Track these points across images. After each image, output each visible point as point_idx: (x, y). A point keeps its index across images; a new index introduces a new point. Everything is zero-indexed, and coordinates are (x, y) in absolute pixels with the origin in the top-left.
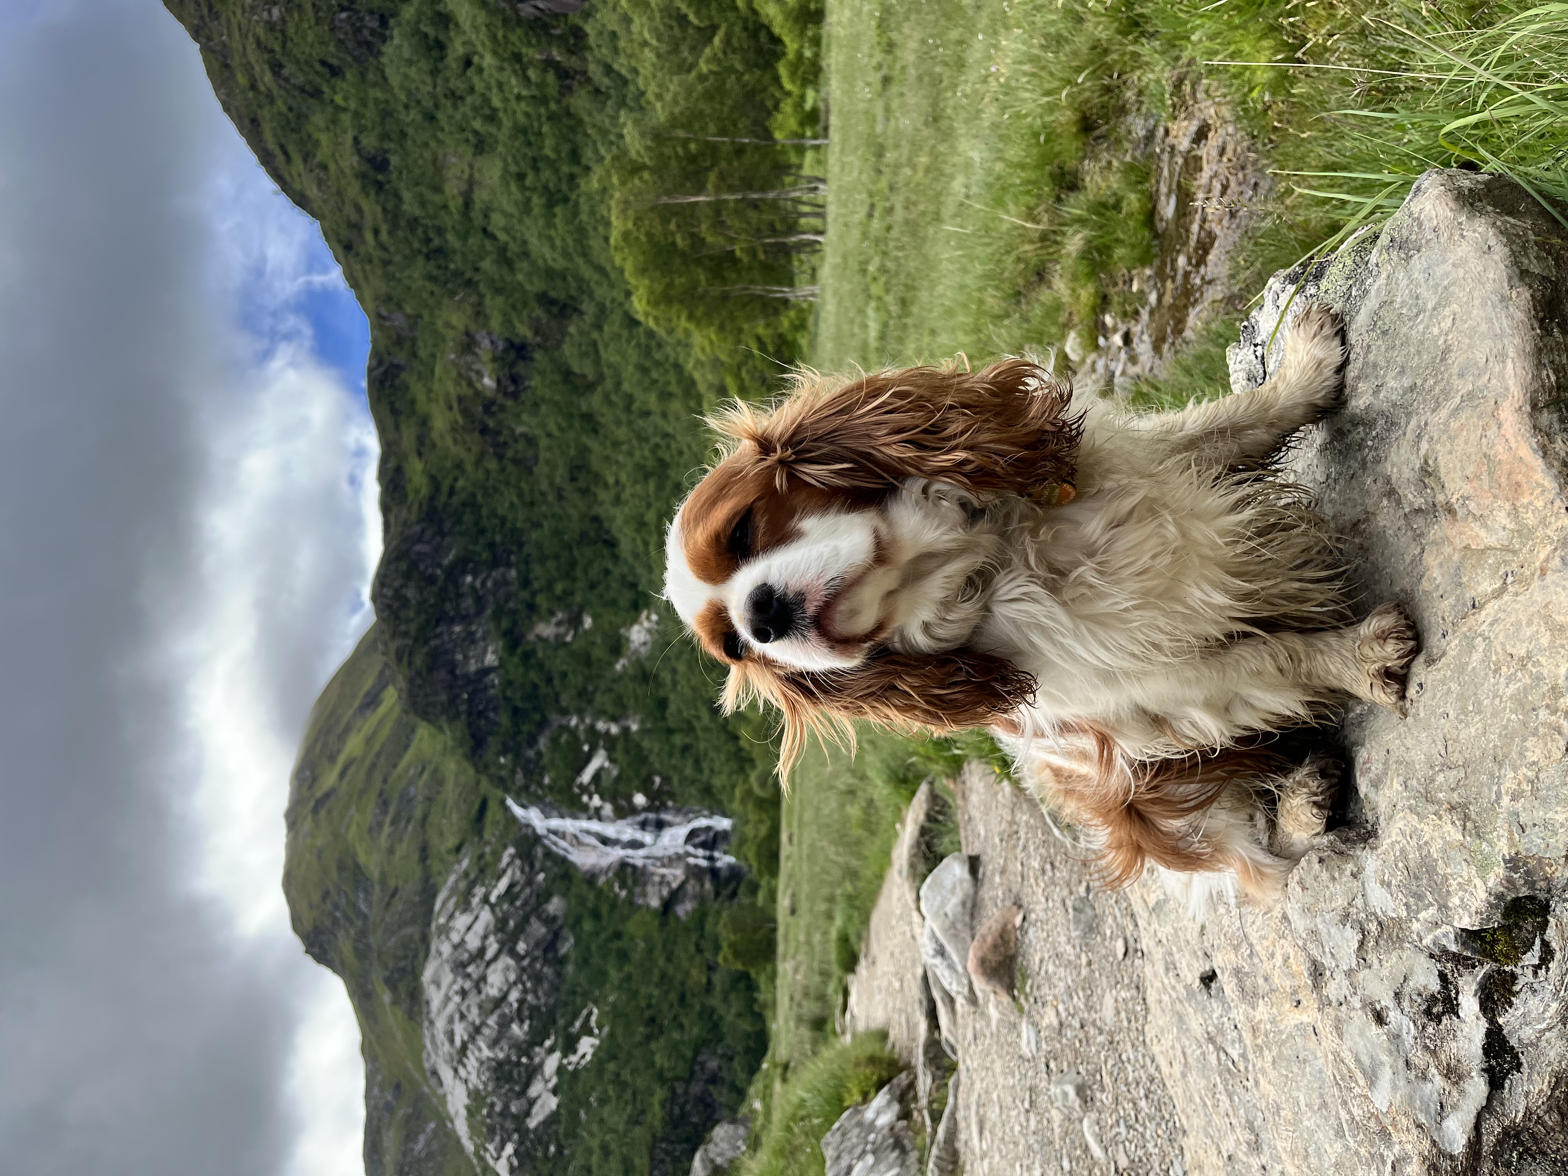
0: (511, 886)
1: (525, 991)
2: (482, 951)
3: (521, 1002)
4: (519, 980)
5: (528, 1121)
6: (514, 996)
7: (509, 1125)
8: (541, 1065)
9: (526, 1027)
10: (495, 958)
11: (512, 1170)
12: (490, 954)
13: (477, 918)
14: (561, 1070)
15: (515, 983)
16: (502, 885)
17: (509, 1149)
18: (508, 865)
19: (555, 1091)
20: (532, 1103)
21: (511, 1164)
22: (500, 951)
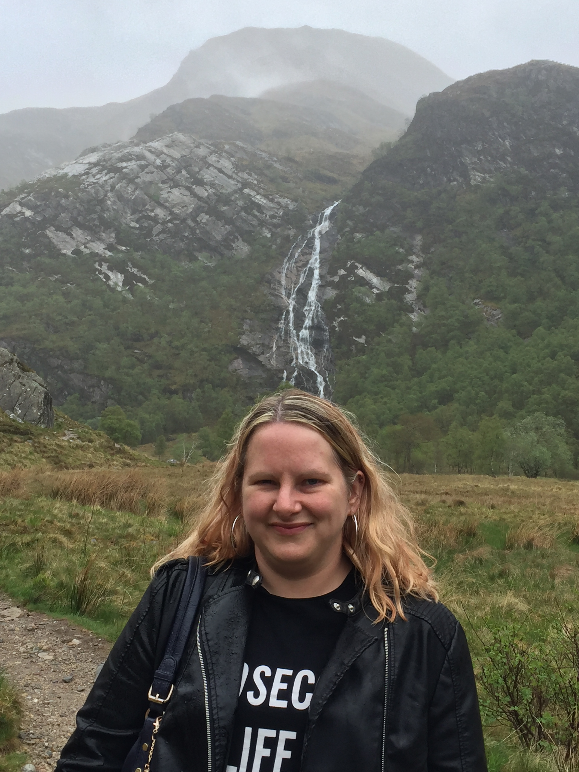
0: (259, 207)
1: (165, 223)
2: (200, 183)
3: (155, 220)
4: (175, 217)
5: (53, 228)
6: (160, 212)
7: (49, 213)
8: (100, 239)
9: (133, 224)
10: (194, 195)
11: (10, 216)
12: (199, 190)
13: (230, 177)
14: (94, 257)
15: (171, 213)
16: (259, 199)
17: (28, 213)
18: (279, 203)
19: (77, 252)
20: (67, 231)
21: (16, 216)
22: (200, 198)
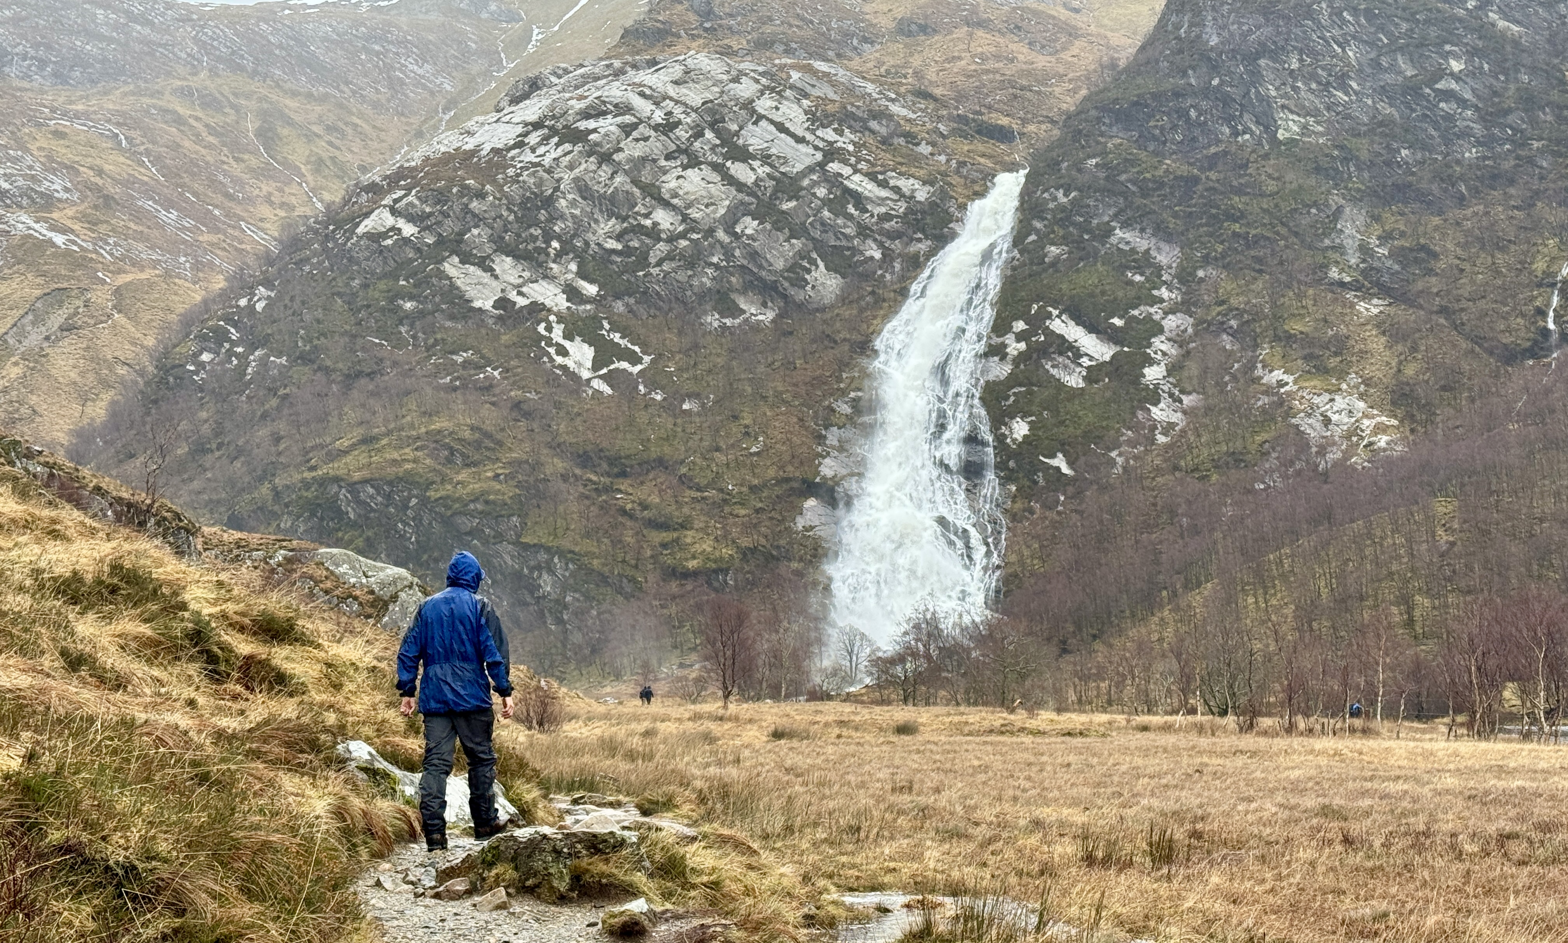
0: (859, 199)
1: (672, 239)
2: (741, 154)
3: (654, 233)
4: (692, 225)
5: (456, 259)
6: (664, 219)
7: (449, 227)
8: (548, 277)
9: (611, 244)
10: (730, 180)
11: (375, 237)
12: (739, 170)
13: (800, 140)
14: (537, 310)
15: (685, 218)
16: (858, 182)
17: (409, 230)
18: (897, 190)
19: (503, 303)
20: (484, 264)
21: (384, 235)
22: (740, 186)
